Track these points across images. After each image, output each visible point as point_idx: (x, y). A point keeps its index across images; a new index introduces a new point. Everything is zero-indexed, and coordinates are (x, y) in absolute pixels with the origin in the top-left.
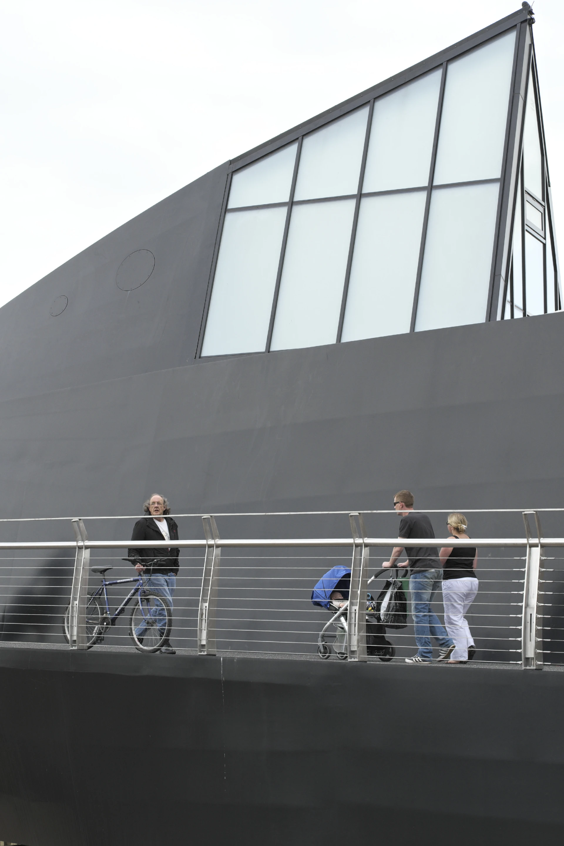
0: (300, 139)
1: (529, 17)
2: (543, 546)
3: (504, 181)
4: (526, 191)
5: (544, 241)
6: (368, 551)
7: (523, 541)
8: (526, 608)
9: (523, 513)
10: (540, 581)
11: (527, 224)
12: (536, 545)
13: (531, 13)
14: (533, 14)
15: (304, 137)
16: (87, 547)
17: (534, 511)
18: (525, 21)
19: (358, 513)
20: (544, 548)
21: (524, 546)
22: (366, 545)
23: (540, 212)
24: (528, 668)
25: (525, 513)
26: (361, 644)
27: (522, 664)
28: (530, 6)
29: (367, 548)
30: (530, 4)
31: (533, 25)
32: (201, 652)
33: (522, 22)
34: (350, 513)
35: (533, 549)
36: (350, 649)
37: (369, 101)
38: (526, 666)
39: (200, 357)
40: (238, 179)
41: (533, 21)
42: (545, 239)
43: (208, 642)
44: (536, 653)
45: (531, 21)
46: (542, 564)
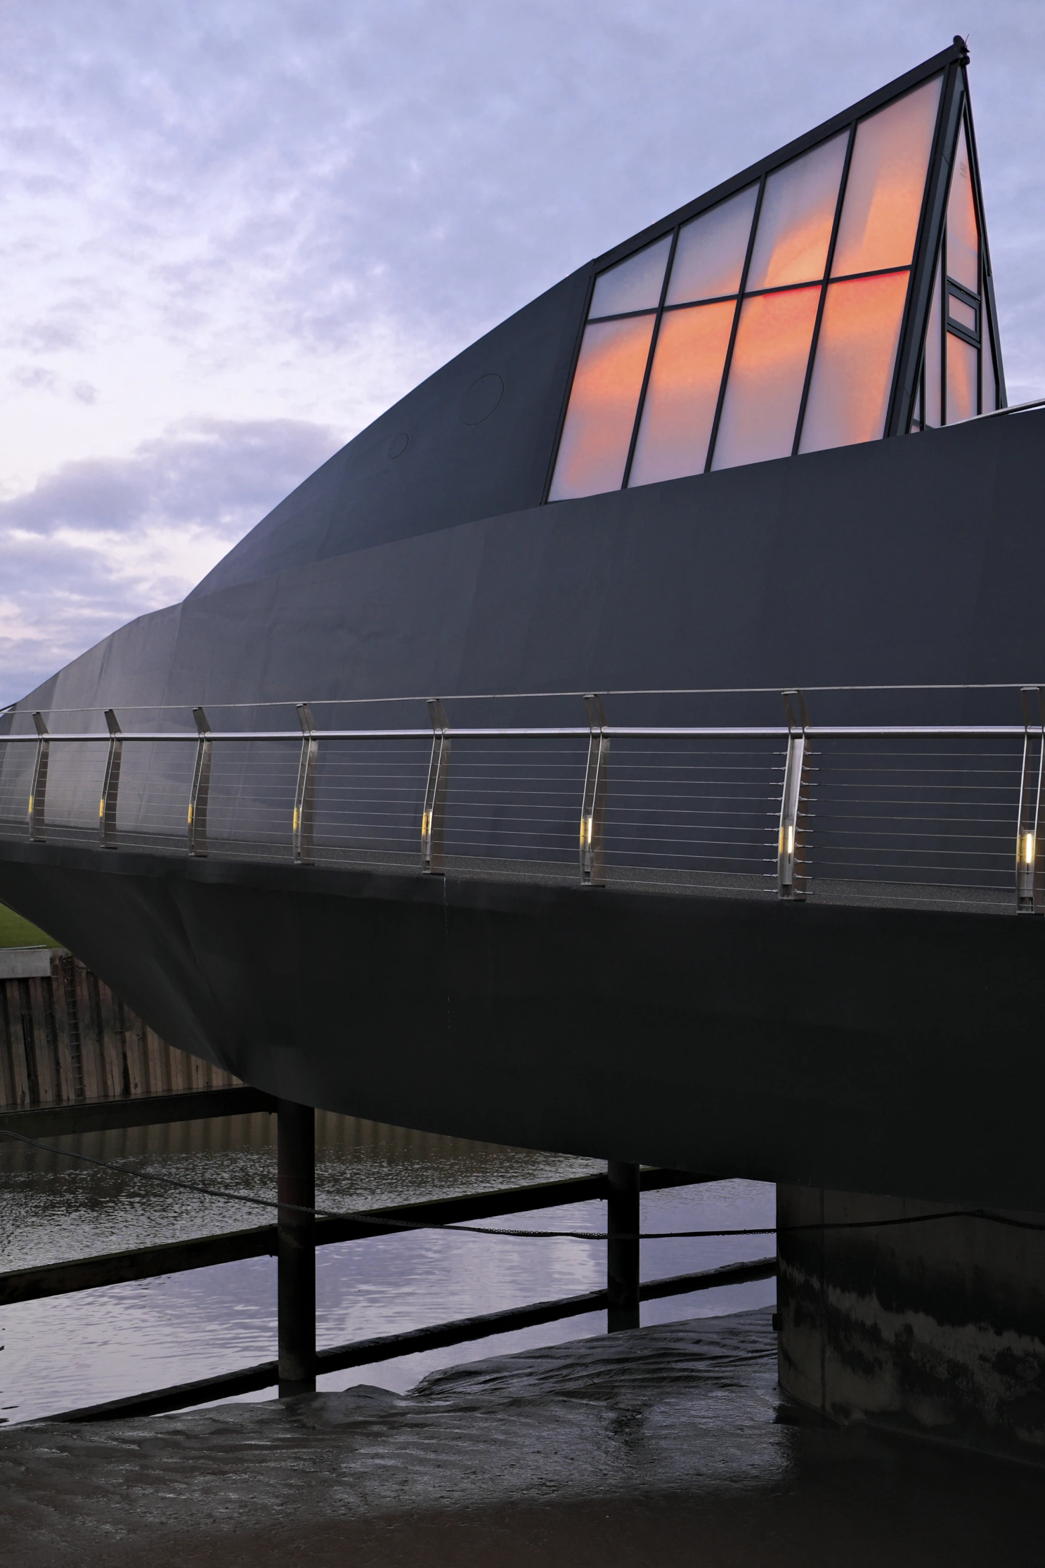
0: (676, 229)
1: (962, 56)
2: (809, 737)
3: (915, 269)
4: (948, 281)
5: (978, 346)
6: (609, 743)
7: (785, 730)
8: (784, 819)
9: (782, 693)
10: (803, 783)
11: (949, 323)
12: (798, 736)
13: (965, 50)
14: (968, 51)
15: (681, 226)
16: (314, 738)
17: (796, 691)
18: (956, 61)
19: (594, 695)
20: (812, 739)
21: (785, 736)
22: (606, 736)
23: (973, 308)
24: (785, 898)
25: (785, 693)
26: (596, 863)
27: (777, 893)
28: (963, 41)
29: (605, 740)
30: (964, 38)
31: (968, 66)
32: (426, 870)
33: (952, 63)
34: (584, 695)
35: (797, 741)
36: (584, 870)
37: (760, 176)
38: (784, 896)
39: (546, 503)
40: (603, 282)
41: (967, 61)
42: (980, 342)
43: (434, 858)
44: (794, 879)
45: (966, 61)
46: (807, 760)
